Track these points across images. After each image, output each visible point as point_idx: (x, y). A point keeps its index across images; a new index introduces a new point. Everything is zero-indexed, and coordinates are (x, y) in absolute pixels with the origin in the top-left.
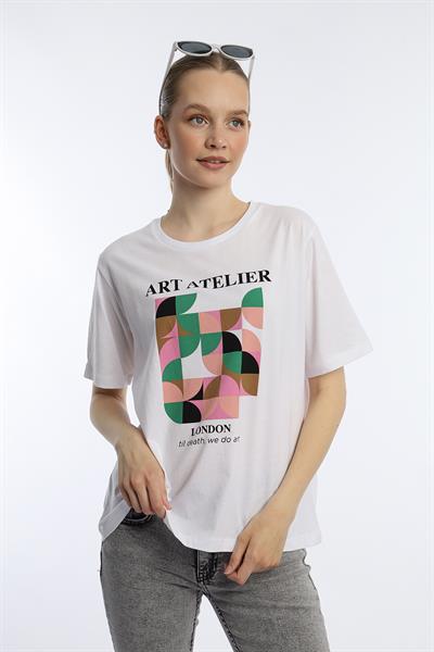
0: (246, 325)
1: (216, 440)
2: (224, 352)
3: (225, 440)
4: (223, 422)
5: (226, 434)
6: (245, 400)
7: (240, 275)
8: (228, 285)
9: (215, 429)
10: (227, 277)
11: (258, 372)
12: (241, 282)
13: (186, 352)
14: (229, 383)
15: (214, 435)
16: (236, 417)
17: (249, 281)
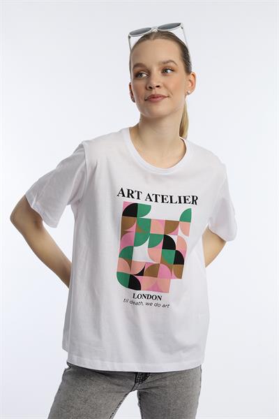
0: (180, 233)
1: (151, 304)
2: (163, 248)
3: (157, 305)
4: (157, 294)
5: (158, 301)
6: (174, 282)
7: (180, 197)
8: (171, 202)
9: (152, 297)
10: (171, 197)
11: (183, 263)
12: (180, 202)
13: (139, 244)
14: (164, 269)
15: (150, 301)
16: (167, 292)
17: (185, 202)
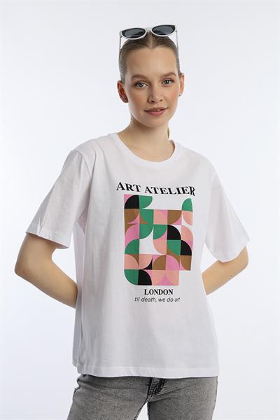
0: (184, 223)
1: (164, 300)
2: (168, 239)
3: (170, 300)
4: (168, 288)
5: (170, 296)
6: (183, 274)
7: (178, 189)
8: (171, 193)
9: (163, 292)
10: (169, 189)
11: (191, 255)
12: (179, 193)
13: (143, 236)
14: (171, 260)
15: (162, 296)
16: (177, 284)
17: (184, 193)
